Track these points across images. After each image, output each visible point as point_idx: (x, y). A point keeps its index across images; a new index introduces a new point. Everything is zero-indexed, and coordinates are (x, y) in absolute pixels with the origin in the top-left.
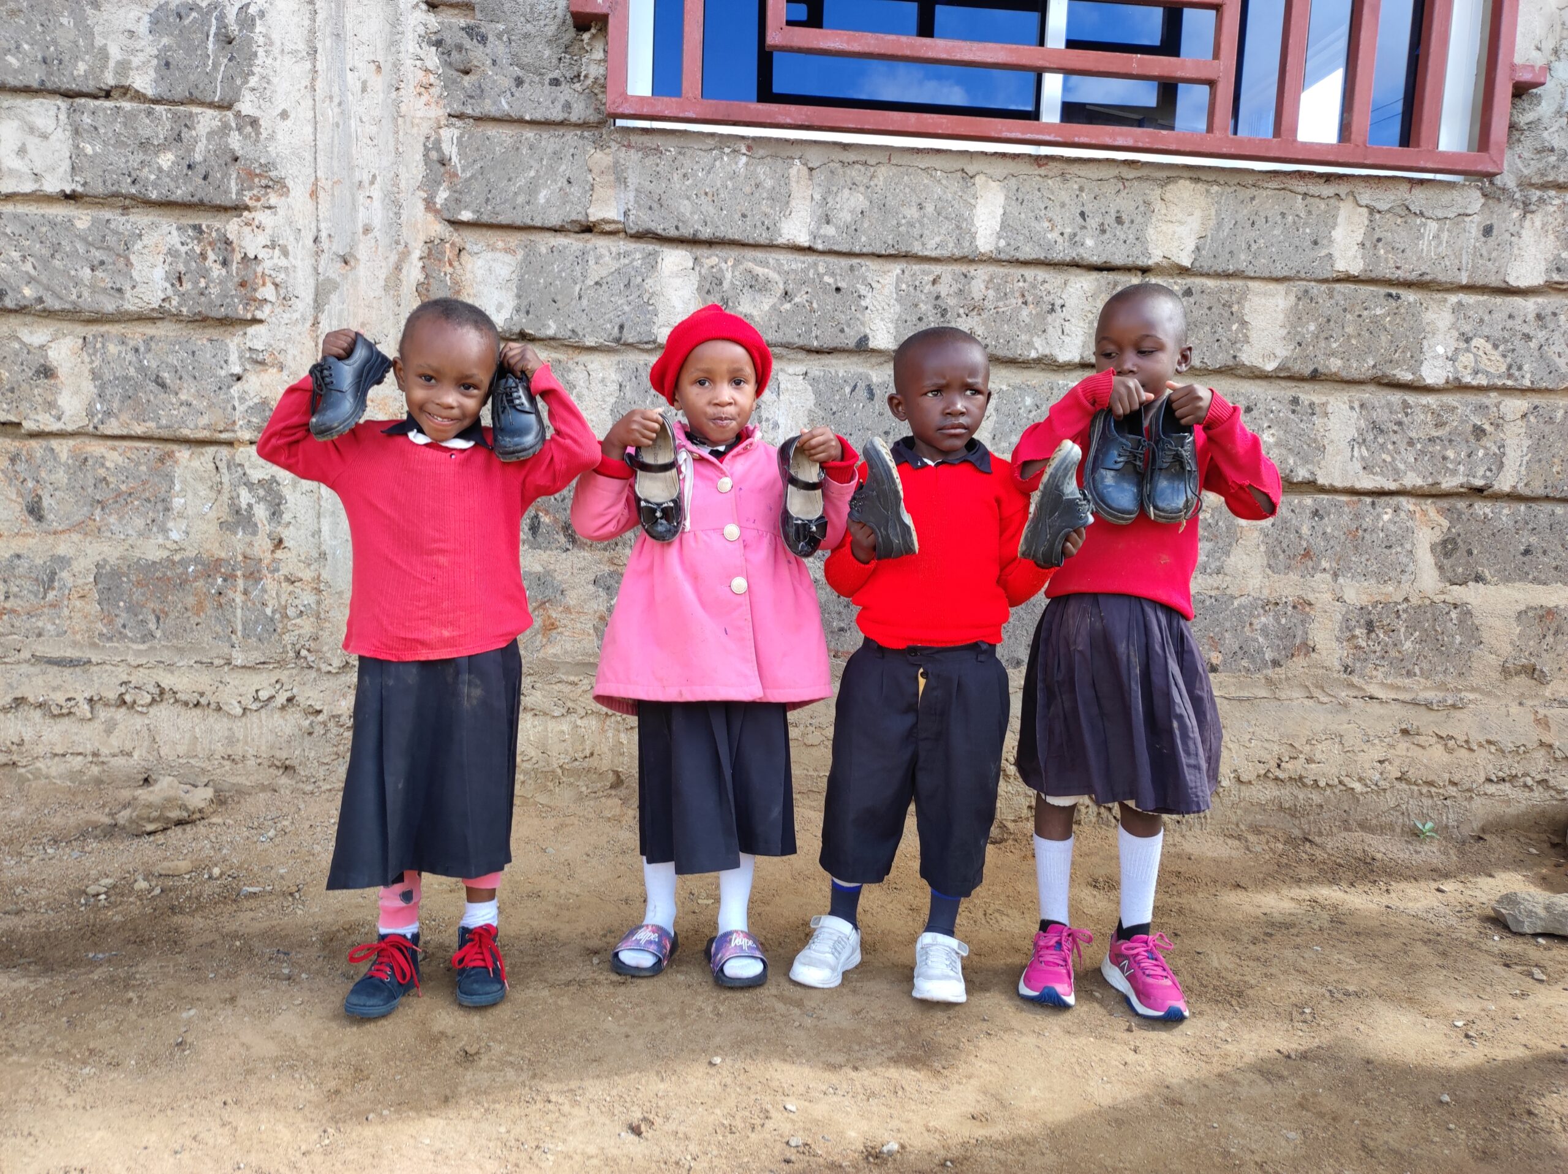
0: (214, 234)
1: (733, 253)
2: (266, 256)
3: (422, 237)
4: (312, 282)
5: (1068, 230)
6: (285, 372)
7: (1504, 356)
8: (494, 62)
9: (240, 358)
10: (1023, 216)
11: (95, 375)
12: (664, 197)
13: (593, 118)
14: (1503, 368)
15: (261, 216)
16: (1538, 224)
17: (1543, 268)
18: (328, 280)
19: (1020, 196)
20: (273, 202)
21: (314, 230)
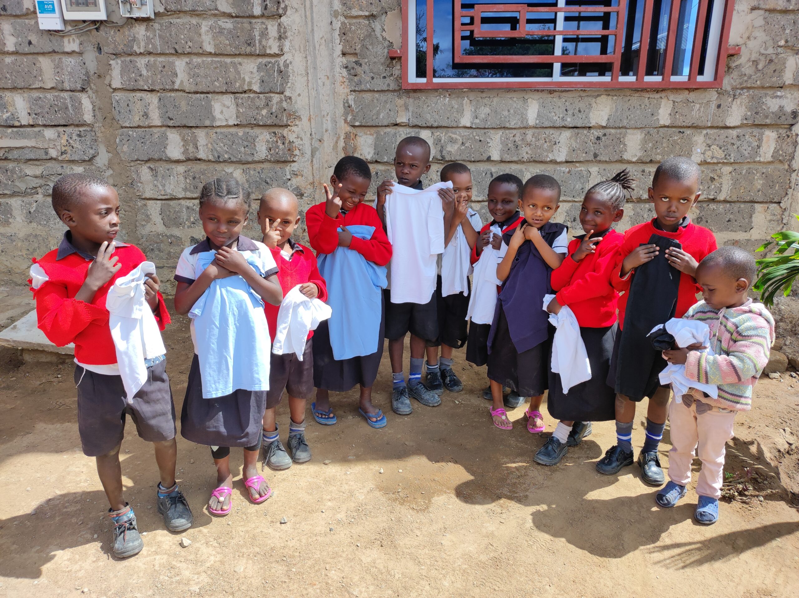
0: (280, 134)
1: (445, 130)
2: (296, 141)
3: (344, 132)
4: (310, 148)
5: (561, 116)
6: (303, 177)
7: (724, 151)
8: (364, 72)
9: (290, 173)
10: (545, 112)
11: (247, 181)
12: (421, 114)
13: (397, 88)
14: (723, 156)
15: (294, 128)
17: (740, 119)
18: (315, 147)
19: (544, 105)
20: (297, 123)
21: (310, 131)
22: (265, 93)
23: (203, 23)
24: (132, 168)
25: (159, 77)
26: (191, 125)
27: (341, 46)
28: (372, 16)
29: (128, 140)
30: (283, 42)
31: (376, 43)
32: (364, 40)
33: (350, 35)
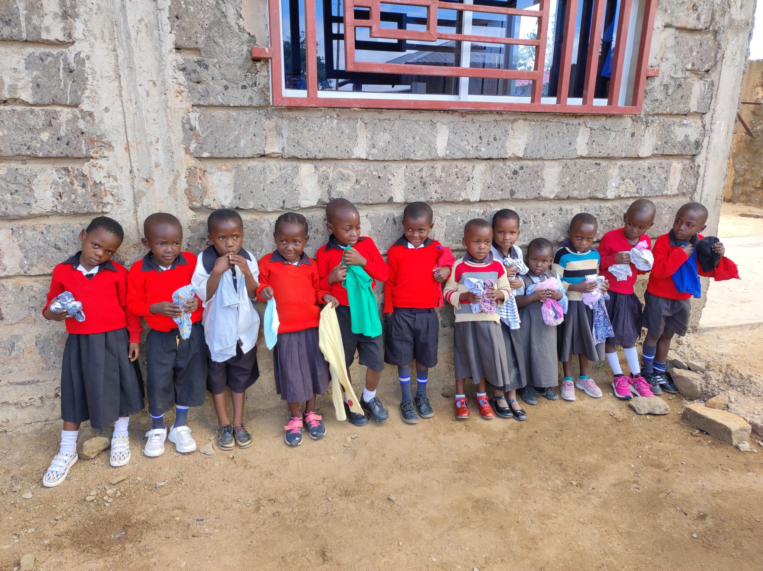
0: (76, 172)
1: (332, 164)
2: (106, 182)
3: (185, 167)
4: (131, 192)
5: (475, 145)
7: (636, 185)
8: (213, 78)
10: (456, 139)
11: (21, 247)
12: (300, 141)
13: (263, 104)
14: (635, 190)
15: (101, 162)
16: (651, 131)
17: (651, 149)
18: (140, 191)
19: (455, 131)
20: (106, 154)
21: (129, 167)
22: (44, 105)
27: (173, 35)
30: (71, 22)
31: (230, 36)
32: (210, 29)
33: (187, 20)
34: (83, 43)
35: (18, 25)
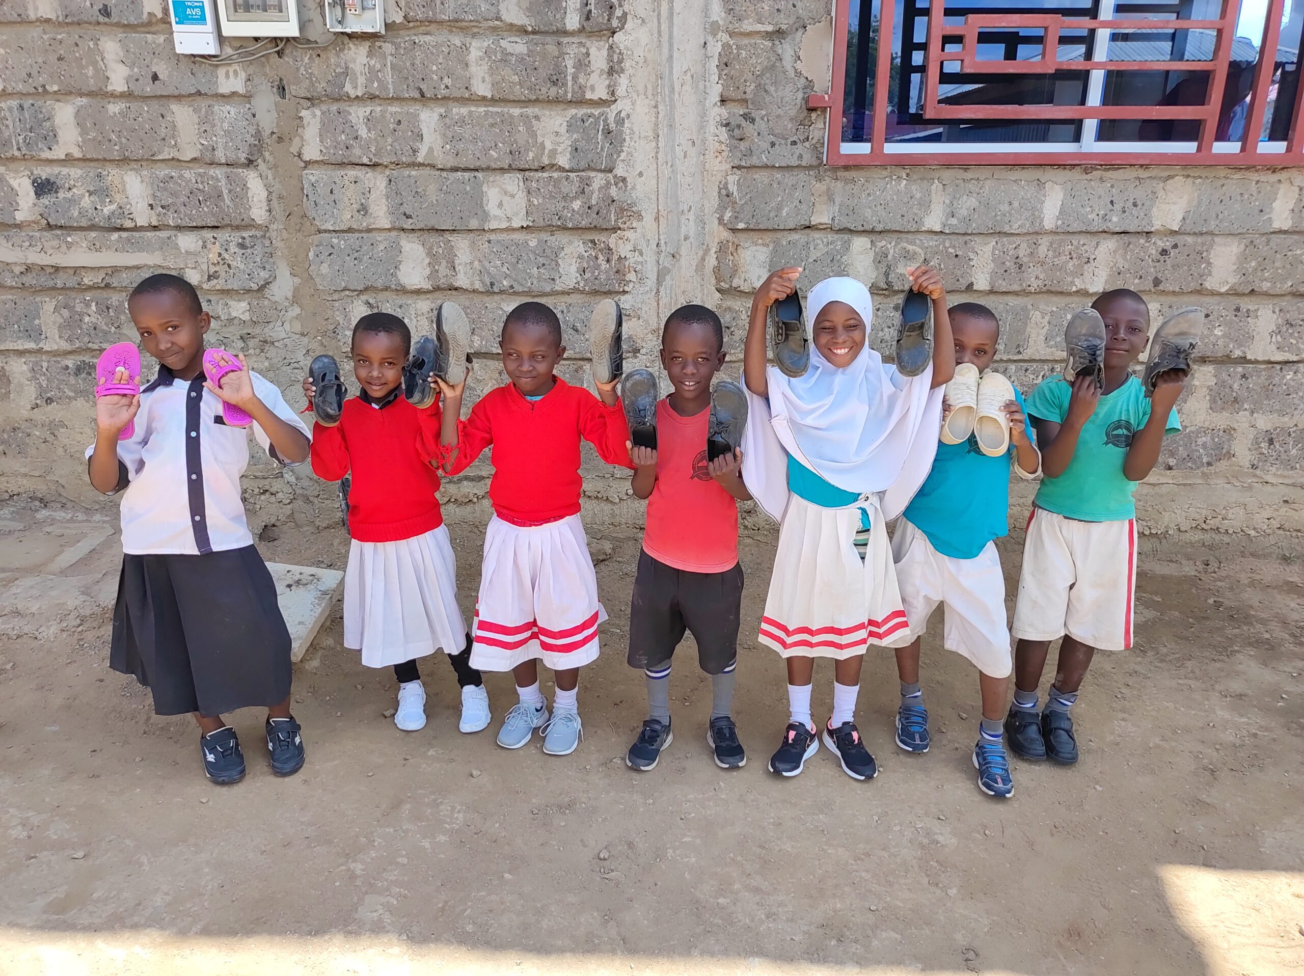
0: (602, 245)
1: (895, 237)
3: (717, 240)
4: (655, 269)
5: (1102, 212)
6: (641, 320)
8: (759, 134)
10: (1074, 205)
12: (856, 208)
13: (816, 163)
15: (628, 234)
18: (665, 268)
19: (1073, 193)
20: (634, 225)
21: (657, 239)
22: (579, 171)
23: (473, 44)
24: (336, 304)
25: (390, 140)
26: (444, 228)
27: (720, 85)
28: (779, 34)
29: (330, 255)
30: (616, 78)
31: (784, 82)
32: (762, 74)
33: (737, 67)
34: (625, 101)
35: (565, 85)
